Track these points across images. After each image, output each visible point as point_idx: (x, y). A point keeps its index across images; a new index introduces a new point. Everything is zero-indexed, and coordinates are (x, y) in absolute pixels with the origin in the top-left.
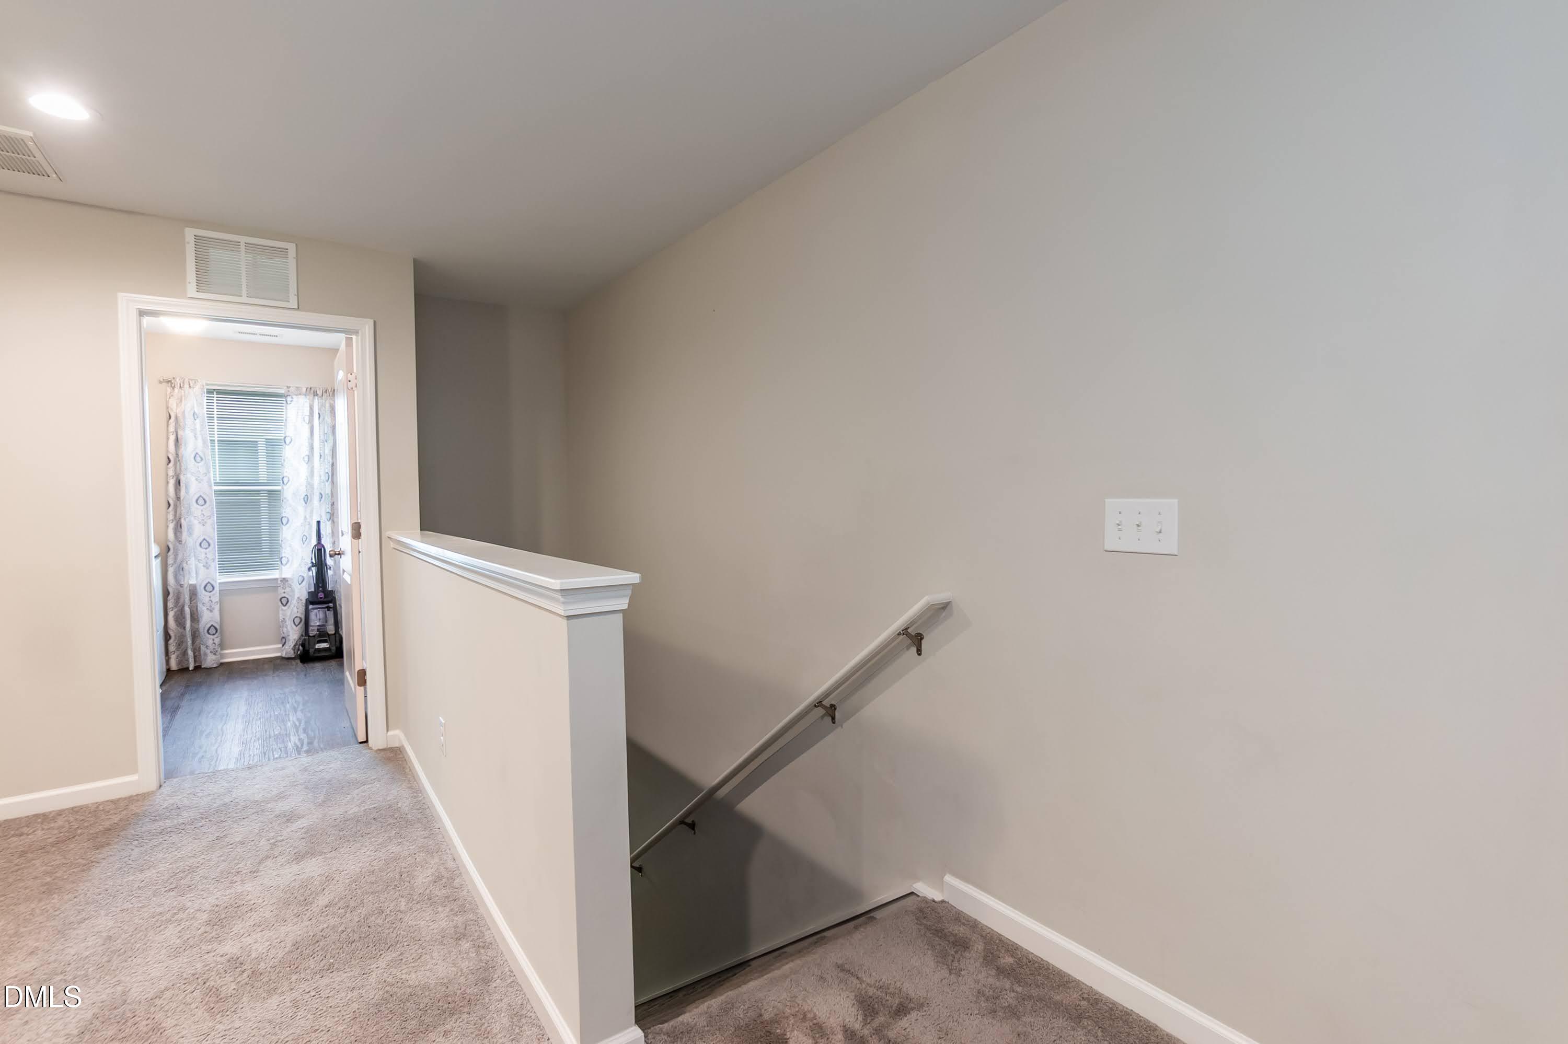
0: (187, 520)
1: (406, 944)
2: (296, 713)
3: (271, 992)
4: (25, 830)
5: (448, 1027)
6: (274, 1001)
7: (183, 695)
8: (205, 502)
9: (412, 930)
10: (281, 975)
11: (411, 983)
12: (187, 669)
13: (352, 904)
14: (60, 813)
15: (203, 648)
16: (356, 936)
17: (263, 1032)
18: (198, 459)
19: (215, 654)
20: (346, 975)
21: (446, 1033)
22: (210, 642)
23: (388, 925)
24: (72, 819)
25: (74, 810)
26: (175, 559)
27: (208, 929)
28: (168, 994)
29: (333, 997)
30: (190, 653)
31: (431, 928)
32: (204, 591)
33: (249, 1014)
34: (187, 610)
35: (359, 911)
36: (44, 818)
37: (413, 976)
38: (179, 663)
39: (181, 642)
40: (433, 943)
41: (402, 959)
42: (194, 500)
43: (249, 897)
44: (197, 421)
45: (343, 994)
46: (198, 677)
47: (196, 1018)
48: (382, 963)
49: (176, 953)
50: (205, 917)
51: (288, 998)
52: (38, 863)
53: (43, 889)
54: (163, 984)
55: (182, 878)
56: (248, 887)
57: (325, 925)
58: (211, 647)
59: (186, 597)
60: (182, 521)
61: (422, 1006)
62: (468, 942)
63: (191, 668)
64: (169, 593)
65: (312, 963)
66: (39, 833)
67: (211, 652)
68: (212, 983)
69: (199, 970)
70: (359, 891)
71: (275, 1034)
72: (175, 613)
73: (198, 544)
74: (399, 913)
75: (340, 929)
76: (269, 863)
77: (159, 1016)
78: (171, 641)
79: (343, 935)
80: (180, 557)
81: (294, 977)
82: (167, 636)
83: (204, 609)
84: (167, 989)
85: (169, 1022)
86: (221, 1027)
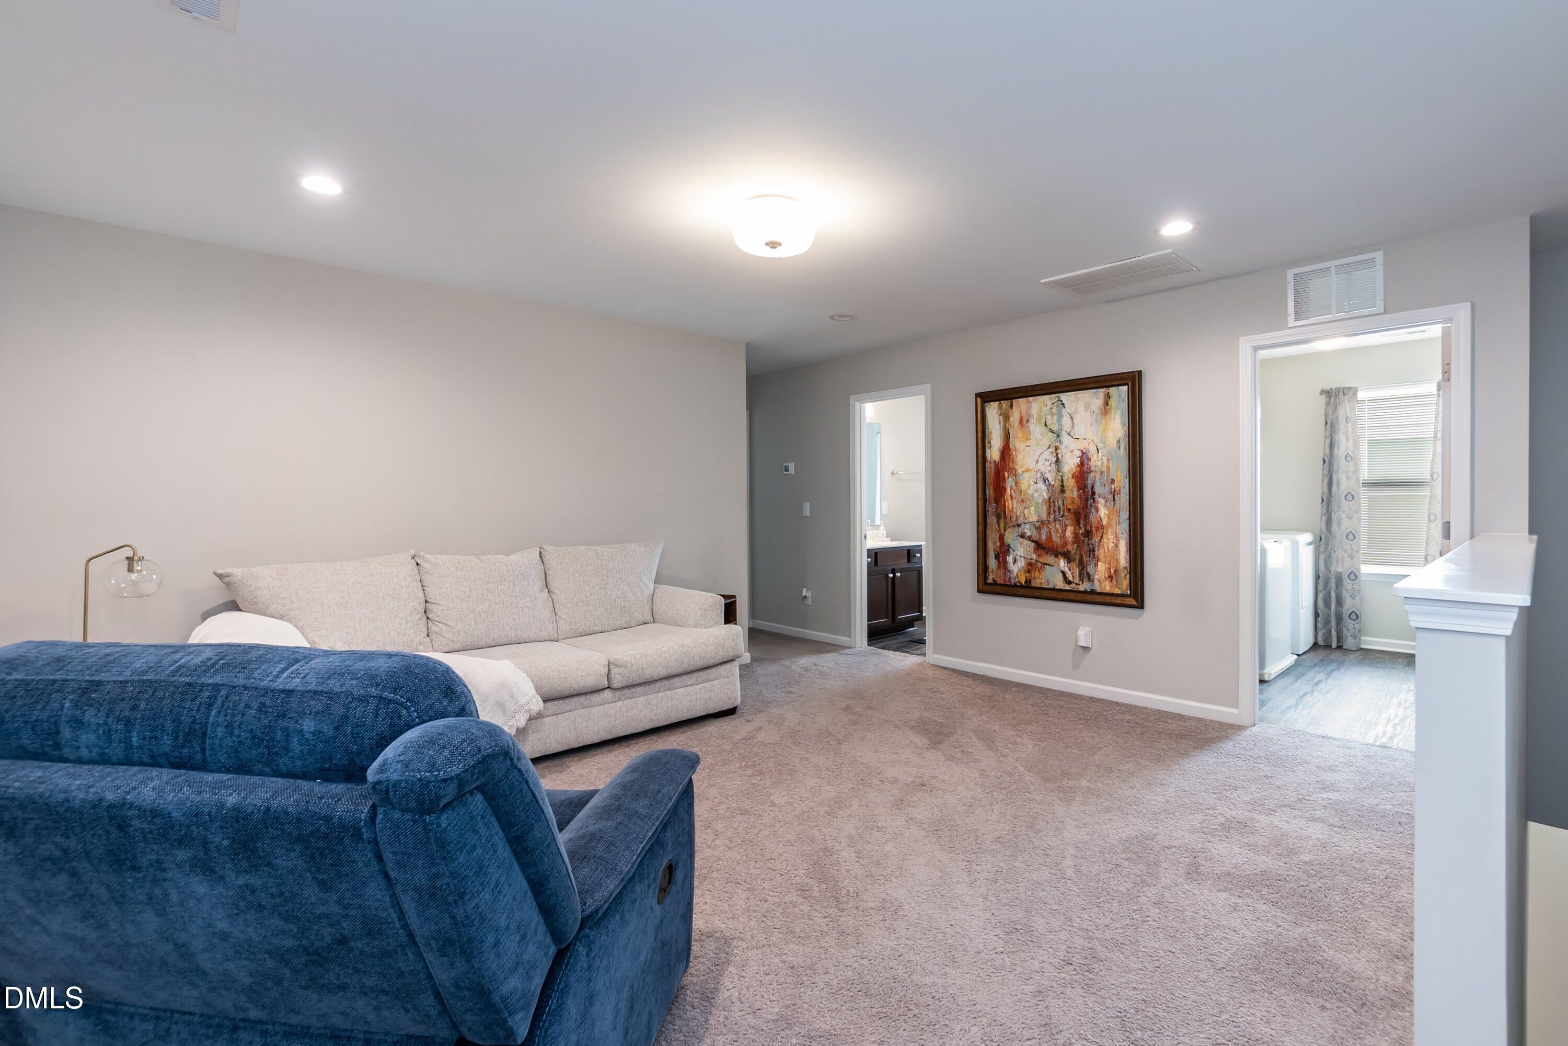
0: (1337, 514)
1: (1345, 927)
2: (1398, 708)
3: (1226, 890)
4: (1169, 721)
5: (1328, 1005)
6: (1224, 895)
7: (1314, 666)
8: (1353, 498)
9: (1359, 922)
10: (1239, 883)
11: (1325, 955)
12: (1331, 646)
13: (1326, 873)
14: (1190, 718)
15: (1345, 631)
16: (1310, 895)
17: (1205, 907)
18: (1349, 459)
19: (1355, 638)
20: (1281, 914)
21: (1323, 1008)
22: (1351, 627)
23: (1341, 905)
24: (1193, 724)
25: (1198, 720)
26: (1326, 548)
27: (1218, 828)
28: (1174, 850)
29: (1262, 920)
30: (1334, 633)
31: (1378, 932)
32: (1348, 580)
33: (1205, 892)
34: (1333, 595)
35: (1326, 881)
36: (1181, 717)
37: (1332, 952)
38: (1325, 640)
39: (1327, 622)
40: (1370, 944)
41: (1332, 935)
42: (1343, 496)
43: (1256, 824)
44: (1350, 424)
45: (1270, 924)
46: (1336, 655)
47: (1178, 873)
48: (1313, 927)
49: (1193, 831)
50: (1222, 820)
51: (1235, 900)
52: (1163, 741)
53: (1157, 757)
54: (1176, 843)
55: (1226, 790)
56: (1262, 818)
57: (1293, 874)
58: (1352, 631)
59: (1333, 584)
60: (1333, 515)
61: (1320, 975)
62: (1404, 965)
63: (1333, 647)
64: (1319, 578)
65: (1265, 891)
66: (1174, 725)
67: (1351, 636)
68: (1199, 860)
69: (1197, 849)
70: (1338, 867)
71: (1211, 914)
72: (1324, 595)
73: (1345, 536)
74: (1359, 903)
75: (1301, 883)
76: (1287, 810)
77: (1162, 858)
78: (1319, 619)
79: (1301, 889)
80: (1330, 547)
81: (1247, 891)
82: (1316, 615)
83: (1347, 595)
84: (1175, 847)
85: (1164, 865)
86: (1186, 886)
